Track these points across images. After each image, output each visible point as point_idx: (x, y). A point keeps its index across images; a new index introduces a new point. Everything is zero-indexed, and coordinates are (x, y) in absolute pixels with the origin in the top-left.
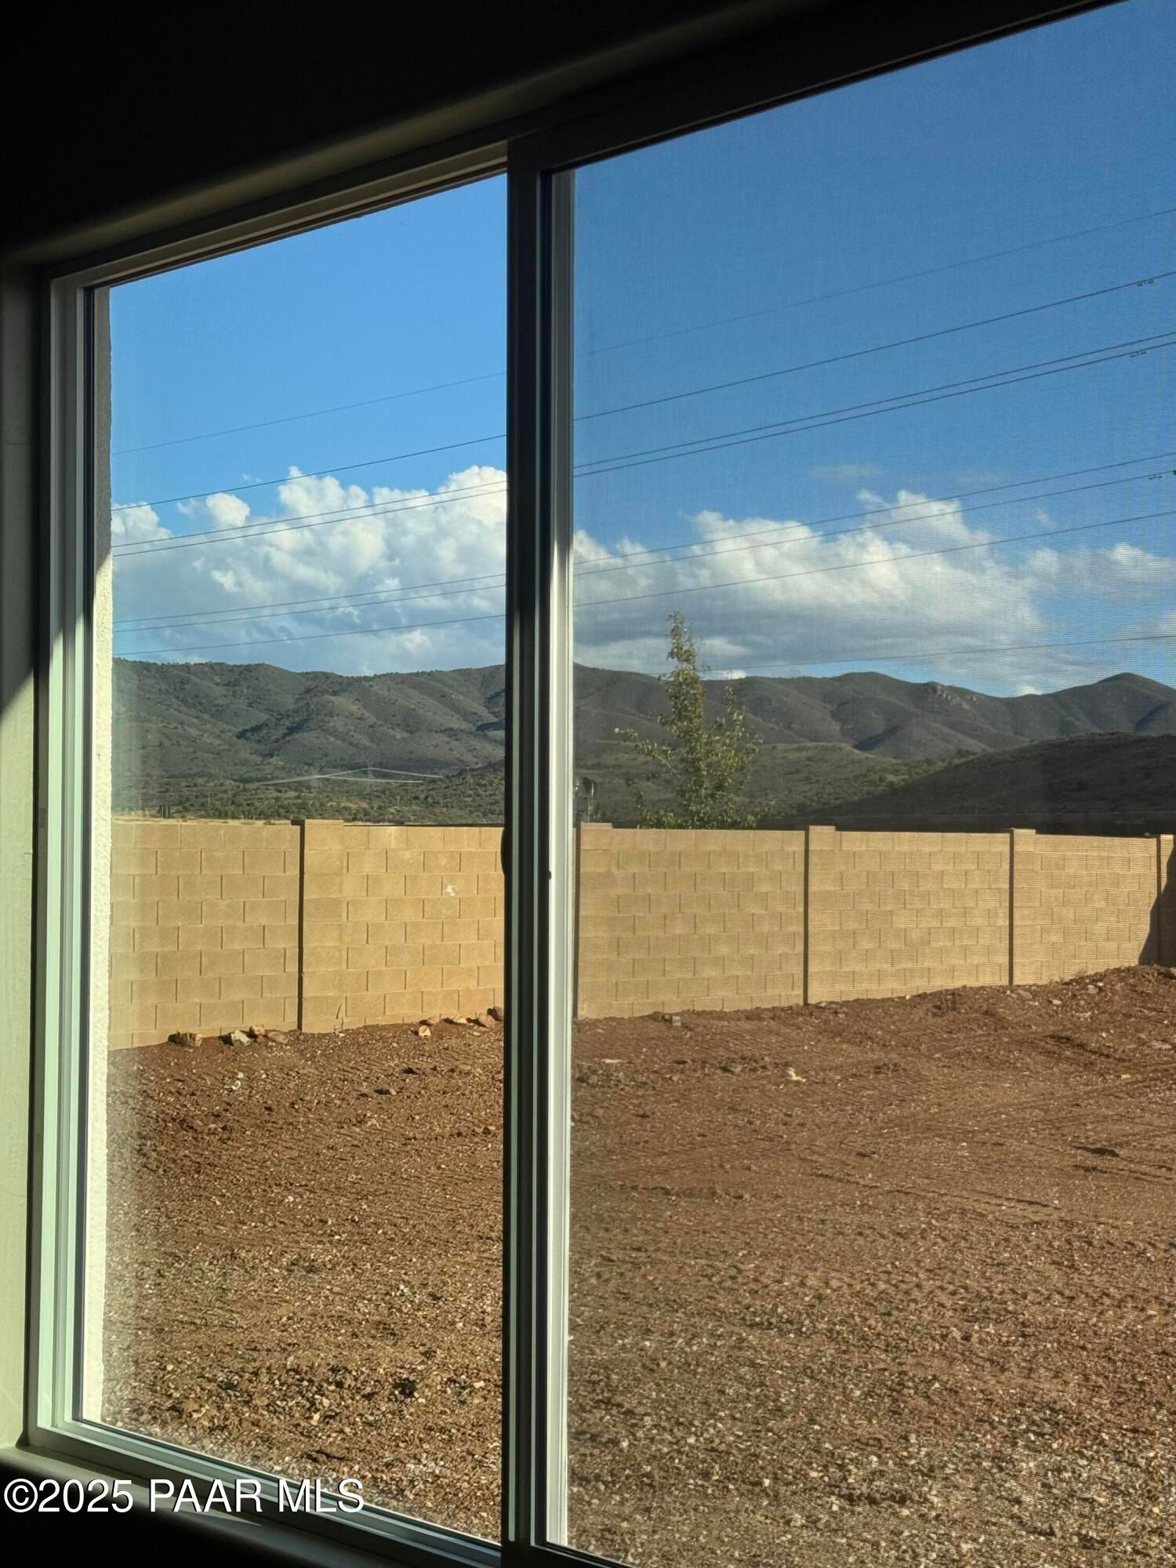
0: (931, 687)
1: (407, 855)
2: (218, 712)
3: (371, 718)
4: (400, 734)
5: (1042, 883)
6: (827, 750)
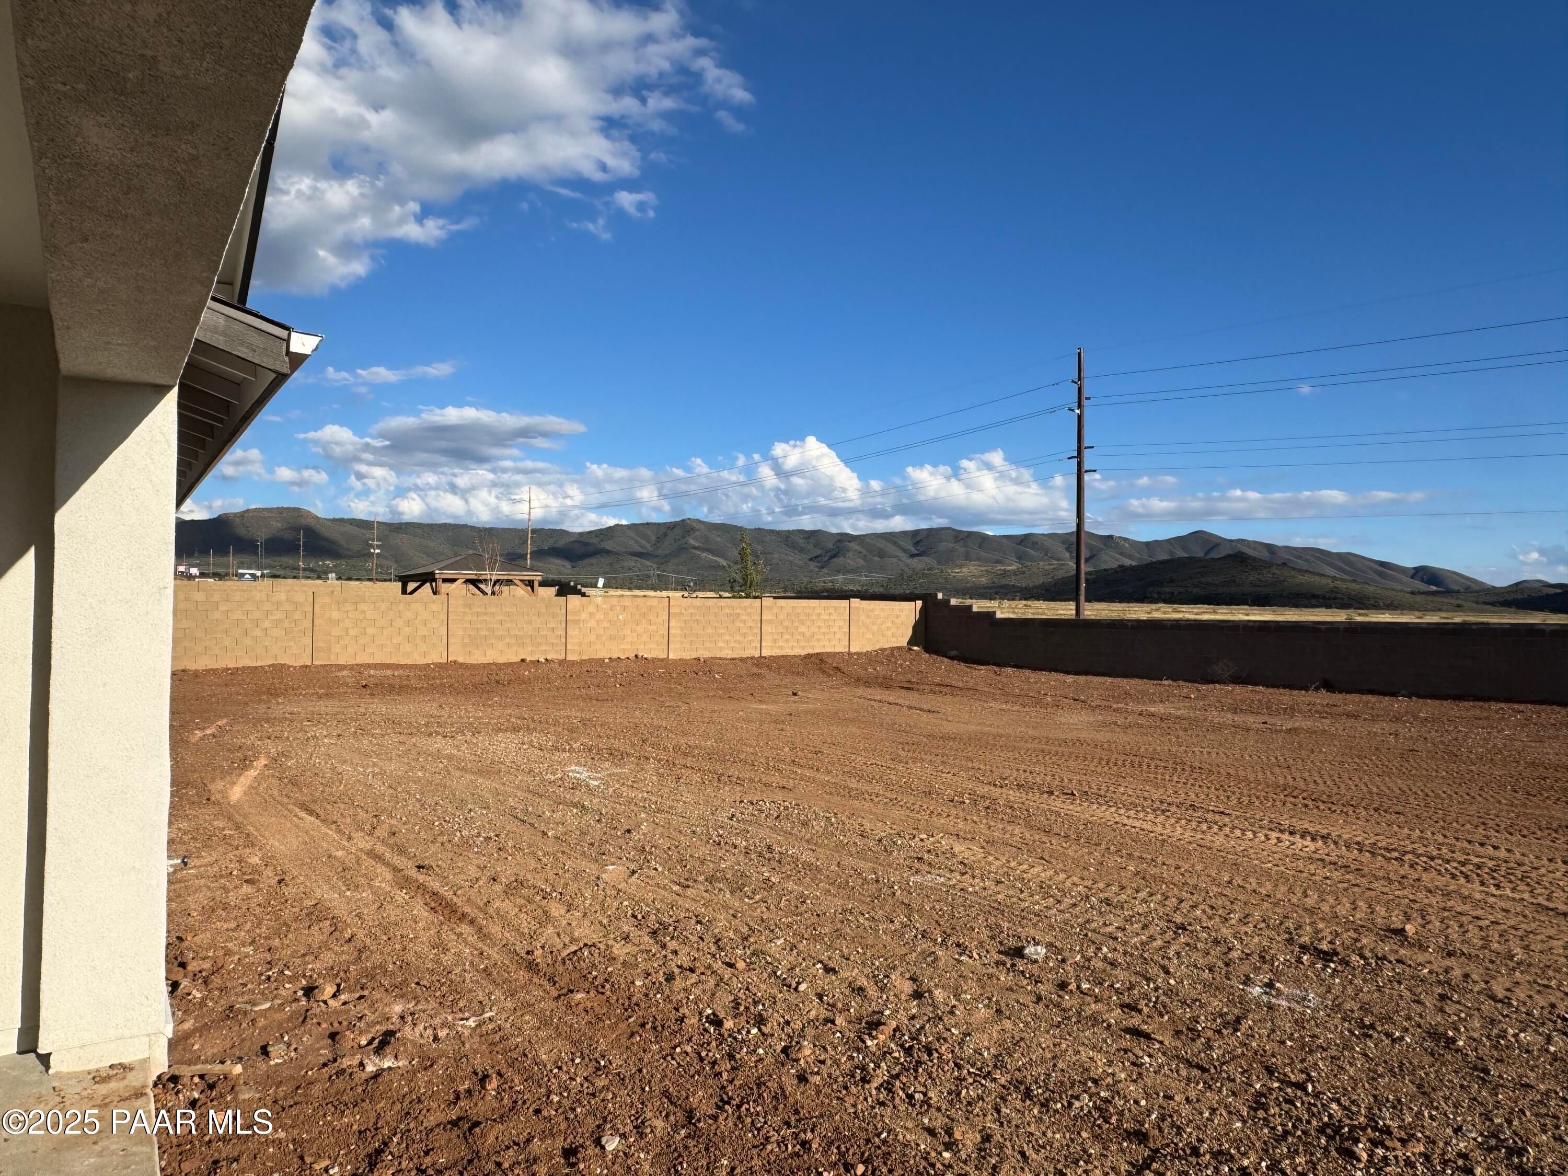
0: (1111, 537)
1: (605, 606)
2: (801, 550)
3: (865, 552)
4: (876, 559)
5: (863, 617)
6: (1061, 565)
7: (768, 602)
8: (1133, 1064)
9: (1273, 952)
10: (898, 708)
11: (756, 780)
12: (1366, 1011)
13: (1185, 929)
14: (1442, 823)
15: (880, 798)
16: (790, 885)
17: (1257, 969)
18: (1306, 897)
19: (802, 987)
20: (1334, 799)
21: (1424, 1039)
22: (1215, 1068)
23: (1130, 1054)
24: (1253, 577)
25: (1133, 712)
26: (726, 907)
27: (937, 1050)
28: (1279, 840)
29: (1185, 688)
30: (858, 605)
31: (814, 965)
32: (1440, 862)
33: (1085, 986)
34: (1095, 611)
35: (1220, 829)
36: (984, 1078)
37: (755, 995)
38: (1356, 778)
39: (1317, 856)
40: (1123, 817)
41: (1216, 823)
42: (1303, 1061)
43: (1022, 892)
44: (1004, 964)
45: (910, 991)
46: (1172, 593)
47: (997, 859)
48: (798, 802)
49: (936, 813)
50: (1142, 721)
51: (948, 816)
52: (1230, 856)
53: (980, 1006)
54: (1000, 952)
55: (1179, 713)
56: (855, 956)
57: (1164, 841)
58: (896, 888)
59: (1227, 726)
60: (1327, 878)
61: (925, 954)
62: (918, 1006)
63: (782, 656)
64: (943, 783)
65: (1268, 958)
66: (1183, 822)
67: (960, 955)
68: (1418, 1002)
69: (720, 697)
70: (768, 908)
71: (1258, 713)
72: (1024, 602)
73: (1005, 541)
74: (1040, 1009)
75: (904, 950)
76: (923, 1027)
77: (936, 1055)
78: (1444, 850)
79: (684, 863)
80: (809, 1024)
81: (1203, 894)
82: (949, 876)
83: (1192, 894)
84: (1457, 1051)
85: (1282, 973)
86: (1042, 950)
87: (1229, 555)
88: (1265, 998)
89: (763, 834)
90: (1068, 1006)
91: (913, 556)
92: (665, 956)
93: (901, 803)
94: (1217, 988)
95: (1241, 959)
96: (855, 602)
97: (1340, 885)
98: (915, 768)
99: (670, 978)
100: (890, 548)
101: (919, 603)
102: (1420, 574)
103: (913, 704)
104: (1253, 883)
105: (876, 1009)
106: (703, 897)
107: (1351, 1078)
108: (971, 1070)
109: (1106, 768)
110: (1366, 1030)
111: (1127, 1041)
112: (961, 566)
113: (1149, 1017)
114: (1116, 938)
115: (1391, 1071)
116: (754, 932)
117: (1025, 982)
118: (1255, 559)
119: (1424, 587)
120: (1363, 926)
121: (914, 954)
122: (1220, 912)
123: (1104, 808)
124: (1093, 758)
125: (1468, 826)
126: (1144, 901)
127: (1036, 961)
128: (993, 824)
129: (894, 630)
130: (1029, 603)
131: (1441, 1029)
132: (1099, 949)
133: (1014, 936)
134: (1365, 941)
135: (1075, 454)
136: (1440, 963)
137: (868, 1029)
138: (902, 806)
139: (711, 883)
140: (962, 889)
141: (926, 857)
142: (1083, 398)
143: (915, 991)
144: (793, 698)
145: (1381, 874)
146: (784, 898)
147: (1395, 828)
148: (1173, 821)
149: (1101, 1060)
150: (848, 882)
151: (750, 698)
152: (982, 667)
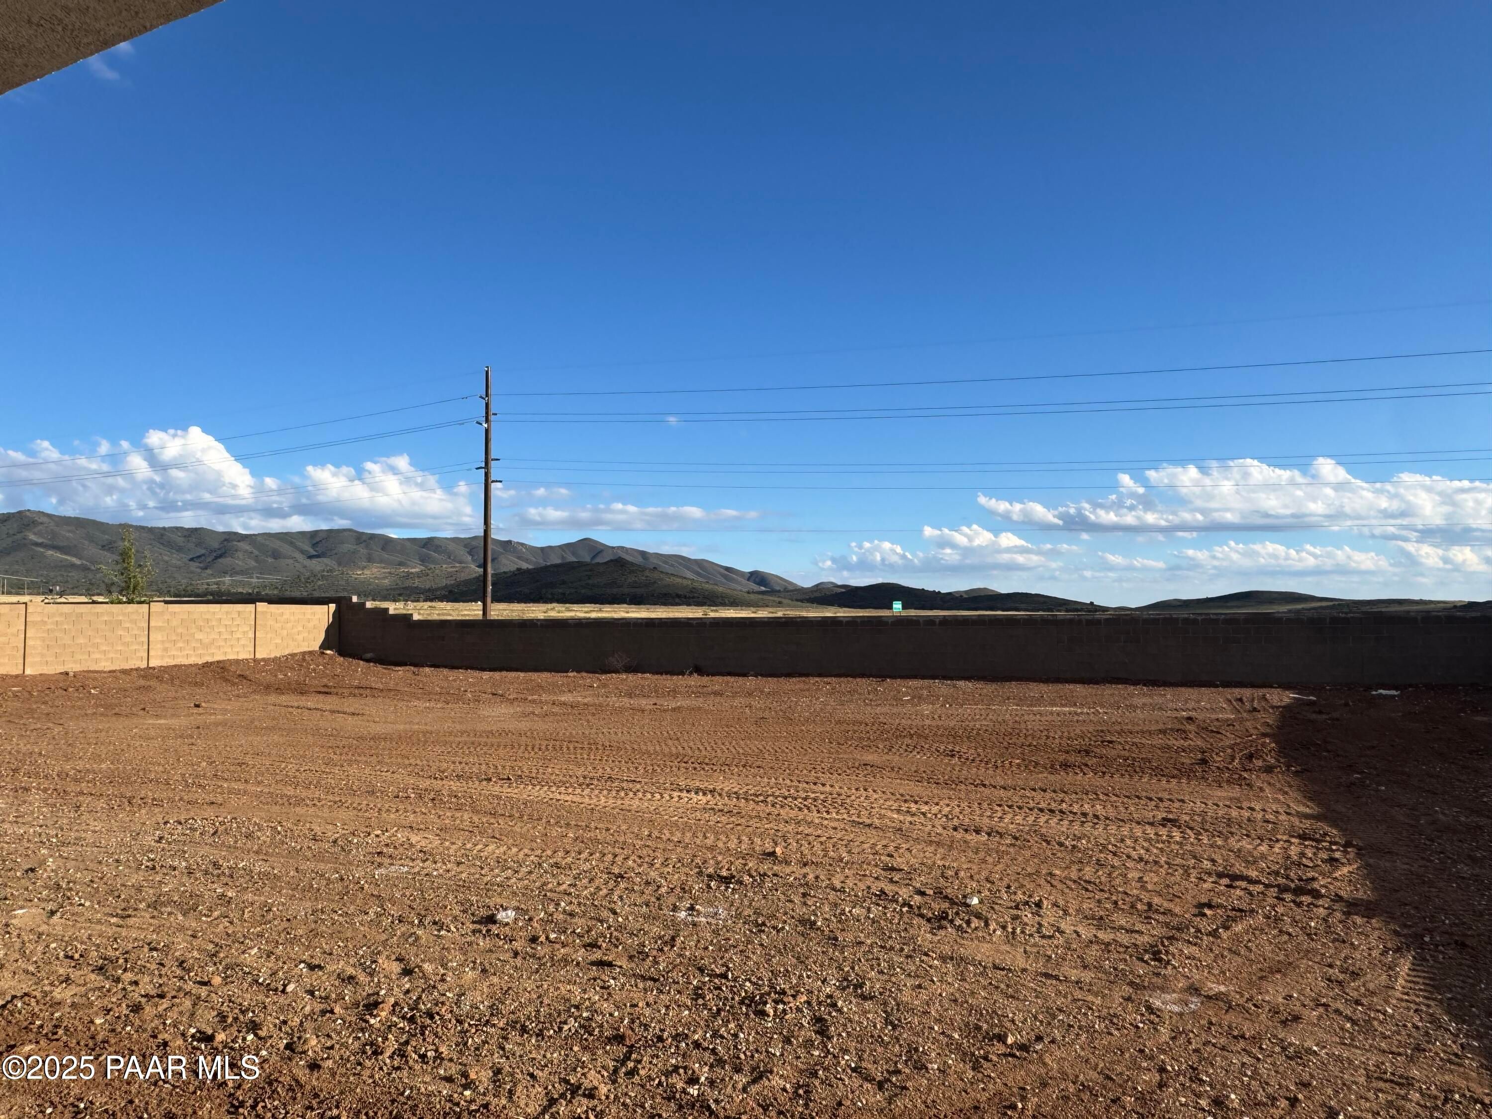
0: (510, 542)
2: (180, 549)
3: (256, 552)
4: (270, 560)
5: (271, 622)
6: (464, 567)
7: (157, 607)
8: (602, 988)
9: (689, 883)
10: (319, 713)
11: (177, 798)
12: (759, 914)
13: (623, 877)
14: (788, 771)
15: (324, 802)
16: (250, 897)
17: (680, 899)
18: (706, 838)
19: (290, 988)
20: (714, 761)
21: (797, 926)
22: (663, 976)
23: (598, 981)
24: (631, 579)
25: (547, 702)
26: (182, 929)
27: (438, 1014)
28: (680, 798)
29: (588, 678)
30: (265, 609)
31: (296, 966)
32: (790, 800)
33: (553, 936)
34: (501, 611)
35: (635, 794)
36: (484, 1025)
37: (241, 1004)
38: (727, 743)
39: (709, 807)
40: (556, 794)
41: (631, 790)
42: (722, 958)
43: (482, 868)
44: (480, 931)
45: (399, 970)
46: (564, 594)
47: (453, 843)
48: (235, 815)
49: (384, 810)
50: (556, 709)
51: (397, 811)
52: (646, 815)
53: (467, 970)
54: (473, 922)
55: (586, 701)
56: (336, 950)
57: (592, 809)
58: (362, 882)
59: (626, 709)
60: (718, 822)
61: (405, 937)
62: (410, 981)
63: (175, 666)
64: (384, 781)
65: (687, 888)
66: (605, 792)
67: (439, 931)
68: (791, 901)
69: (102, 715)
70: (231, 923)
71: (649, 696)
72: (429, 604)
73: (408, 544)
74: (519, 961)
75: (384, 937)
76: (420, 998)
77: (437, 1018)
78: (792, 791)
79: (116, 894)
80: (306, 1019)
81: (632, 848)
82: (411, 864)
83: (623, 849)
84: (817, 929)
85: (699, 898)
86: (511, 914)
87: (612, 561)
88: (690, 919)
89: (205, 853)
90: (542, 954)
91: (311, 557)
92: (124, 989)
93: (346, 805)
94: (654, 918)
95: (668, 893)
96: (262, 606)
97: (728, 826)
98: (353, 770)
99: (136, 1008)
100: (285, 549)
101: (333, 606)
102: (753, 578)
103: (335, 708)
104: (667, 834)
105: (370, 992)
106: (151, 925)
107: (755, 963)
108: (472, 1023)
109: (533, 753)
110: (760, 927)
111: (594, 972)
112: (363, 568)
113: (607, 950)
114: (570, 894)
115: (780, 952)
116: (221, 947)
117: (501, 943)
118: (632, 564)
119: (756, 588)
120: (747, 854)
121: (395, 938)
122: (647, 859)
123: (538, 787)
124: (520, 746)
125: (805, 772)
126: (587, 860)
127: (507, 924)
128: (441, 813)
129: (306, 635)
130: (433, 604)
131: (806, 917)
132: (558, 904)
133: (484, 907)
134: (750, 865)
135: (483, 465)
136: (800, 872)
137: (367, 1010)
138: (348, 808)
139: (156, 909)
140: (427, 875)
141: (385, 850)
142: (491, 413)
143: (403, 969)
144: (196, 710)
145: (754, 814)
146: (246, 911)
147: (759, 779)
148: (597, 792)
149: (577, 990)
150: (312, 886)
151: (141, 712)
152: (399, 668)
